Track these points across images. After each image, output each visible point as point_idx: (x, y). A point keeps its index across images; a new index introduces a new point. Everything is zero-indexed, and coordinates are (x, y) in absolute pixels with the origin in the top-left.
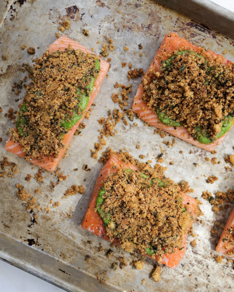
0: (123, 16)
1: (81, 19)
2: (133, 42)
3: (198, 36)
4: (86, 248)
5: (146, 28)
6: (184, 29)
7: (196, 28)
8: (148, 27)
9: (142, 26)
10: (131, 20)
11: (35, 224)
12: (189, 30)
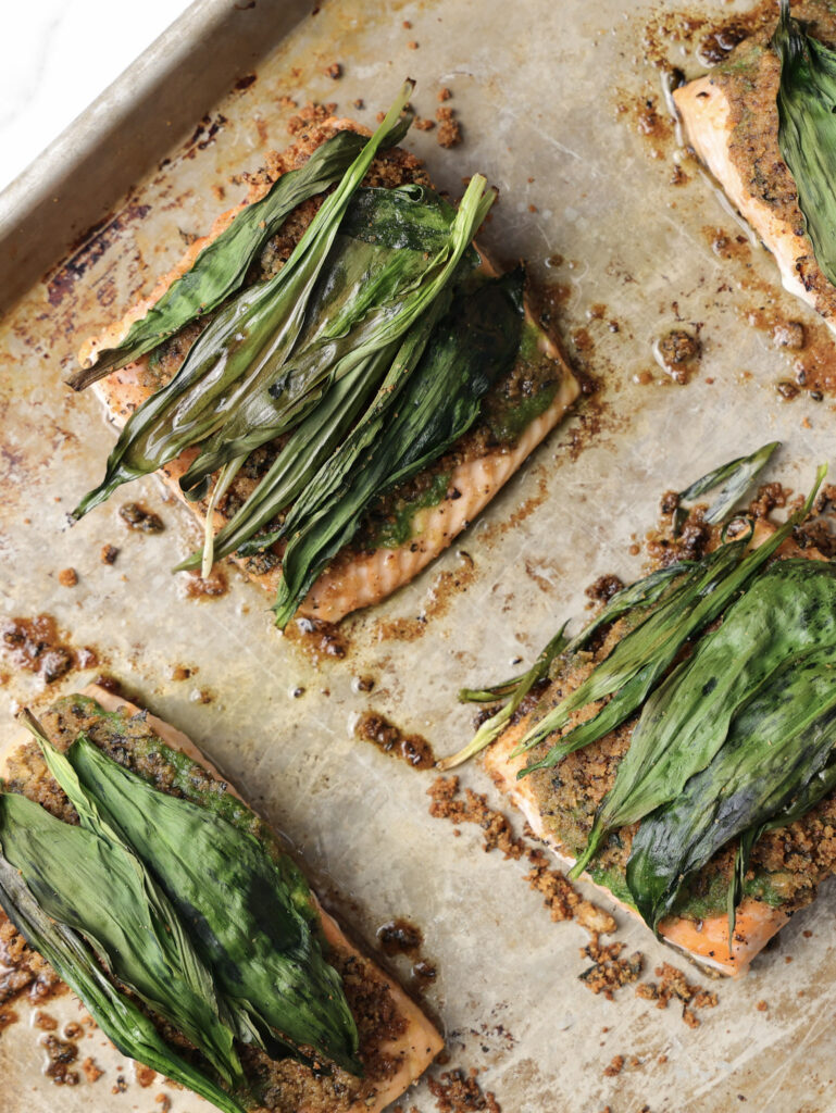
2: (50, 541)
3: (116, 274)
4: (806, 1012)
6: (69, 321)
7: (81, 271)
8: (13, 463)
12: (79, 304)
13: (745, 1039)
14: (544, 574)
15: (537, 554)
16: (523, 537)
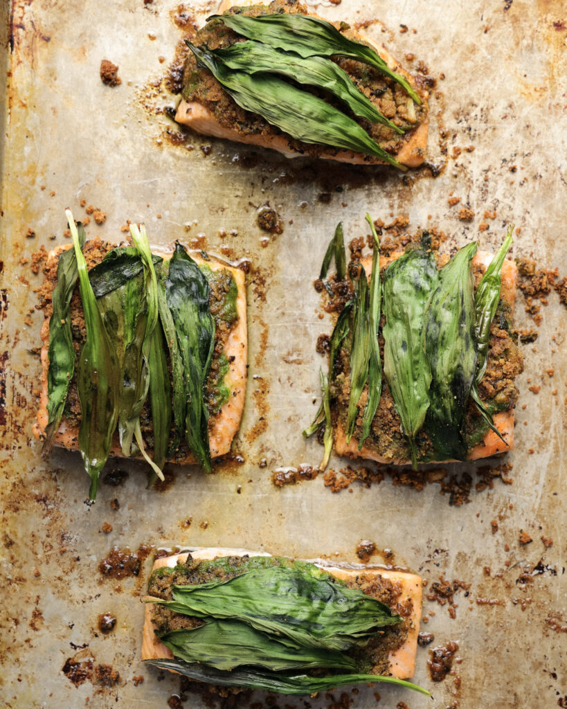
0: (41, 563)
1: (85, 646)
2: (88, 519)
3: (18, 391)
4: (551, 437)
5: (47, 505)
6: (16, 426)
8: (45, 502)
9: (46, 515)
10: (43, 543)
11: (544, 563)
12: (14, 416)
13: (537, 470)
14: (294, 357)
15: (284, 352)
16: (272, 350)
